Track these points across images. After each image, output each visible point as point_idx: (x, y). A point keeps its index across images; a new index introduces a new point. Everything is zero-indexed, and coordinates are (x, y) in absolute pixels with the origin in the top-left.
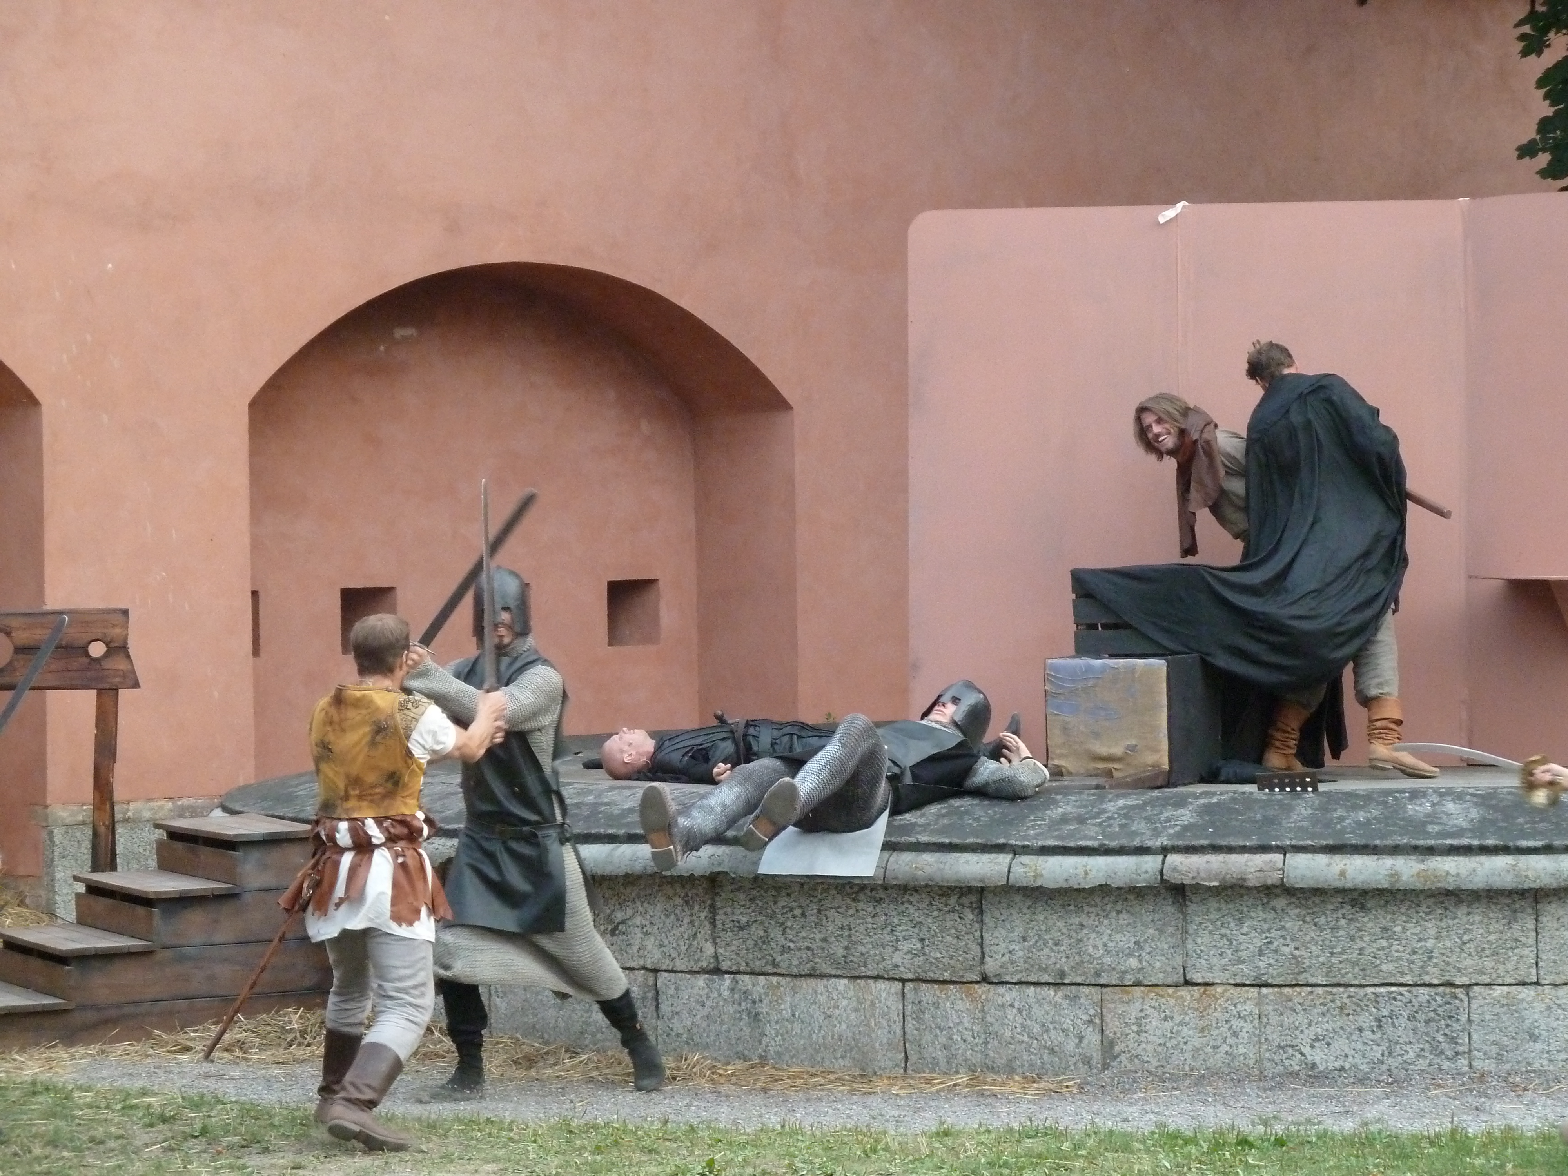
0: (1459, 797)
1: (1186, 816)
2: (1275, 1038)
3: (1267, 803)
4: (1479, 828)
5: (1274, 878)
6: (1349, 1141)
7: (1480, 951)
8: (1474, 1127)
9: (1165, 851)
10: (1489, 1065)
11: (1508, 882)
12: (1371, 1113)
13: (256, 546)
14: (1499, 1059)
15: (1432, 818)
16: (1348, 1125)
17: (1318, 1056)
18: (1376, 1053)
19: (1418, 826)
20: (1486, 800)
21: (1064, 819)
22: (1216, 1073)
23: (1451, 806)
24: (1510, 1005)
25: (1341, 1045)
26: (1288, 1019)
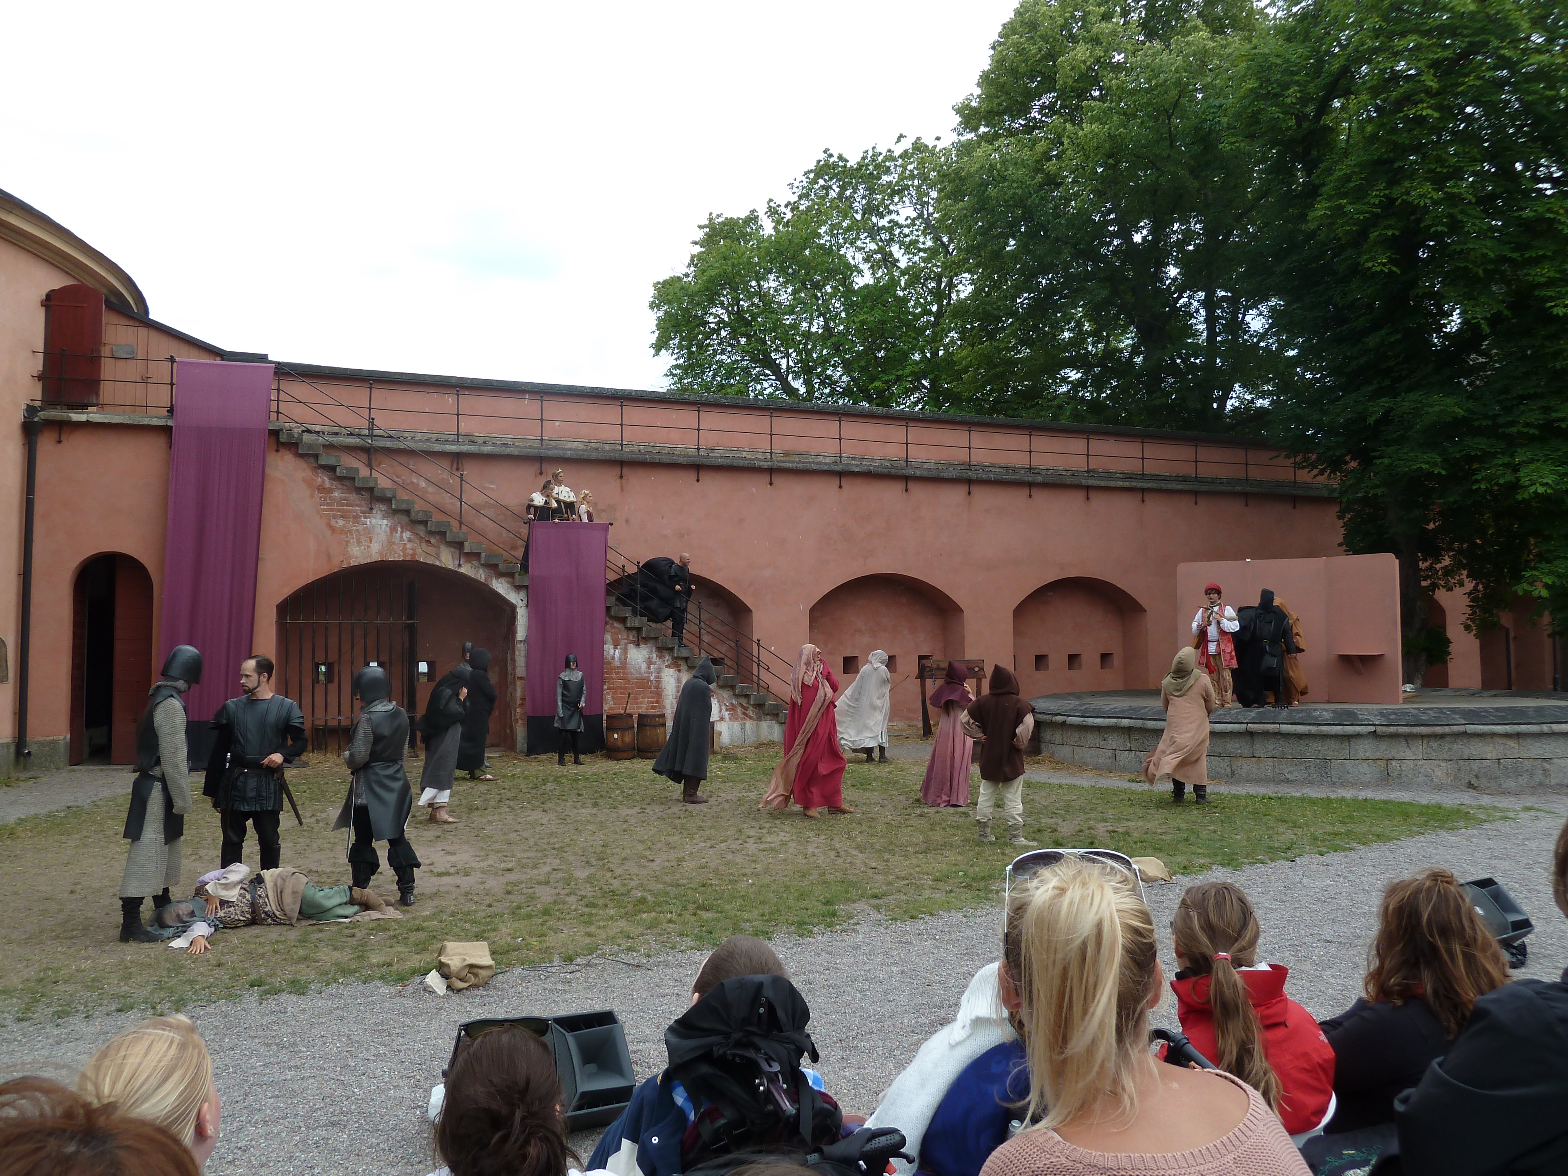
0: (1327, 711)
1: (1253, 714)
2: (1278, 771)
3: (1274, 712)
4: (1333, 719)
5: (1277, 731)
6: (1299, 799)
7: (1333, 751)
8: (1333, 796)
9: (1247, 723)
10: (1337, 780)
11: (1341, 733)
12: (1305, 791)
13: (1015, 645)
14: (1339, 778)
15: (1320, 716)
16: (1298, 794)
17: (1289, 776)
18: (1306, 776)
19: (1316, 718)
20: (1334, 712)
21: (1221, 715)
22: (1262, 780)
23: (1324, 713)
24: (1342, 765)
25: (1296, 774)
26: (1281, 767)
